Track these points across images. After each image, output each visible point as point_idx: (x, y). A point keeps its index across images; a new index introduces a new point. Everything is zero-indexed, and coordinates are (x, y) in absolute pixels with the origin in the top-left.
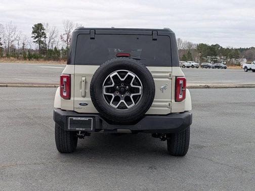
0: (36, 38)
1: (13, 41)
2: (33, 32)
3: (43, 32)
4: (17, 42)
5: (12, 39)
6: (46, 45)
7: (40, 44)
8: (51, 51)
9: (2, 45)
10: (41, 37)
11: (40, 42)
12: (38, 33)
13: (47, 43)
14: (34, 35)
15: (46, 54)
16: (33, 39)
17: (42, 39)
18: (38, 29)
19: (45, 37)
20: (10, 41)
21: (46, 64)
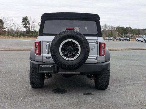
0: (24, 25)
1: (11, 27)
2: (22, 22)
3: (28, 22)
4: (13, 27)
5: (11, 25)
6: (30, 28)
7: (26, 28)
8: (32, 32)
9: (5, 29)
10: (27, 24)
11: (26, 27)
12: (25, 22)
13: (30, 27)
14: (23, 23)
15: (30, 34)
16: (22, 26)
17: (28, 25)
18: (25, 20)
19: (29, 24)
20: (10, 27)
21: (28, 39)
